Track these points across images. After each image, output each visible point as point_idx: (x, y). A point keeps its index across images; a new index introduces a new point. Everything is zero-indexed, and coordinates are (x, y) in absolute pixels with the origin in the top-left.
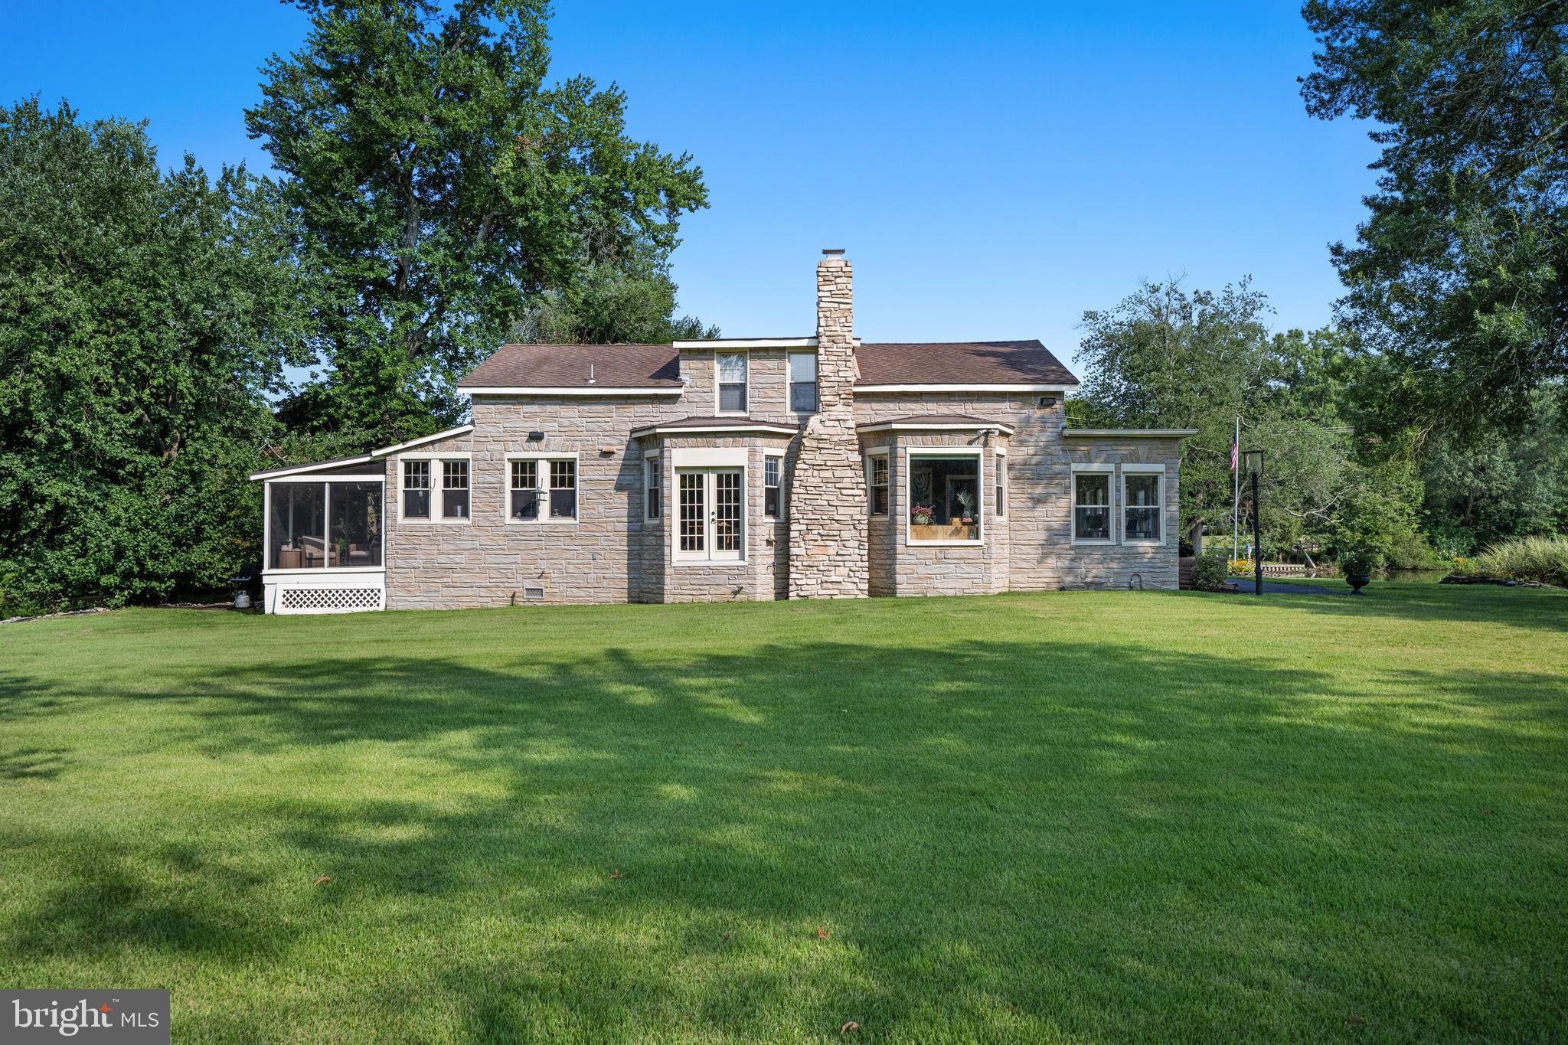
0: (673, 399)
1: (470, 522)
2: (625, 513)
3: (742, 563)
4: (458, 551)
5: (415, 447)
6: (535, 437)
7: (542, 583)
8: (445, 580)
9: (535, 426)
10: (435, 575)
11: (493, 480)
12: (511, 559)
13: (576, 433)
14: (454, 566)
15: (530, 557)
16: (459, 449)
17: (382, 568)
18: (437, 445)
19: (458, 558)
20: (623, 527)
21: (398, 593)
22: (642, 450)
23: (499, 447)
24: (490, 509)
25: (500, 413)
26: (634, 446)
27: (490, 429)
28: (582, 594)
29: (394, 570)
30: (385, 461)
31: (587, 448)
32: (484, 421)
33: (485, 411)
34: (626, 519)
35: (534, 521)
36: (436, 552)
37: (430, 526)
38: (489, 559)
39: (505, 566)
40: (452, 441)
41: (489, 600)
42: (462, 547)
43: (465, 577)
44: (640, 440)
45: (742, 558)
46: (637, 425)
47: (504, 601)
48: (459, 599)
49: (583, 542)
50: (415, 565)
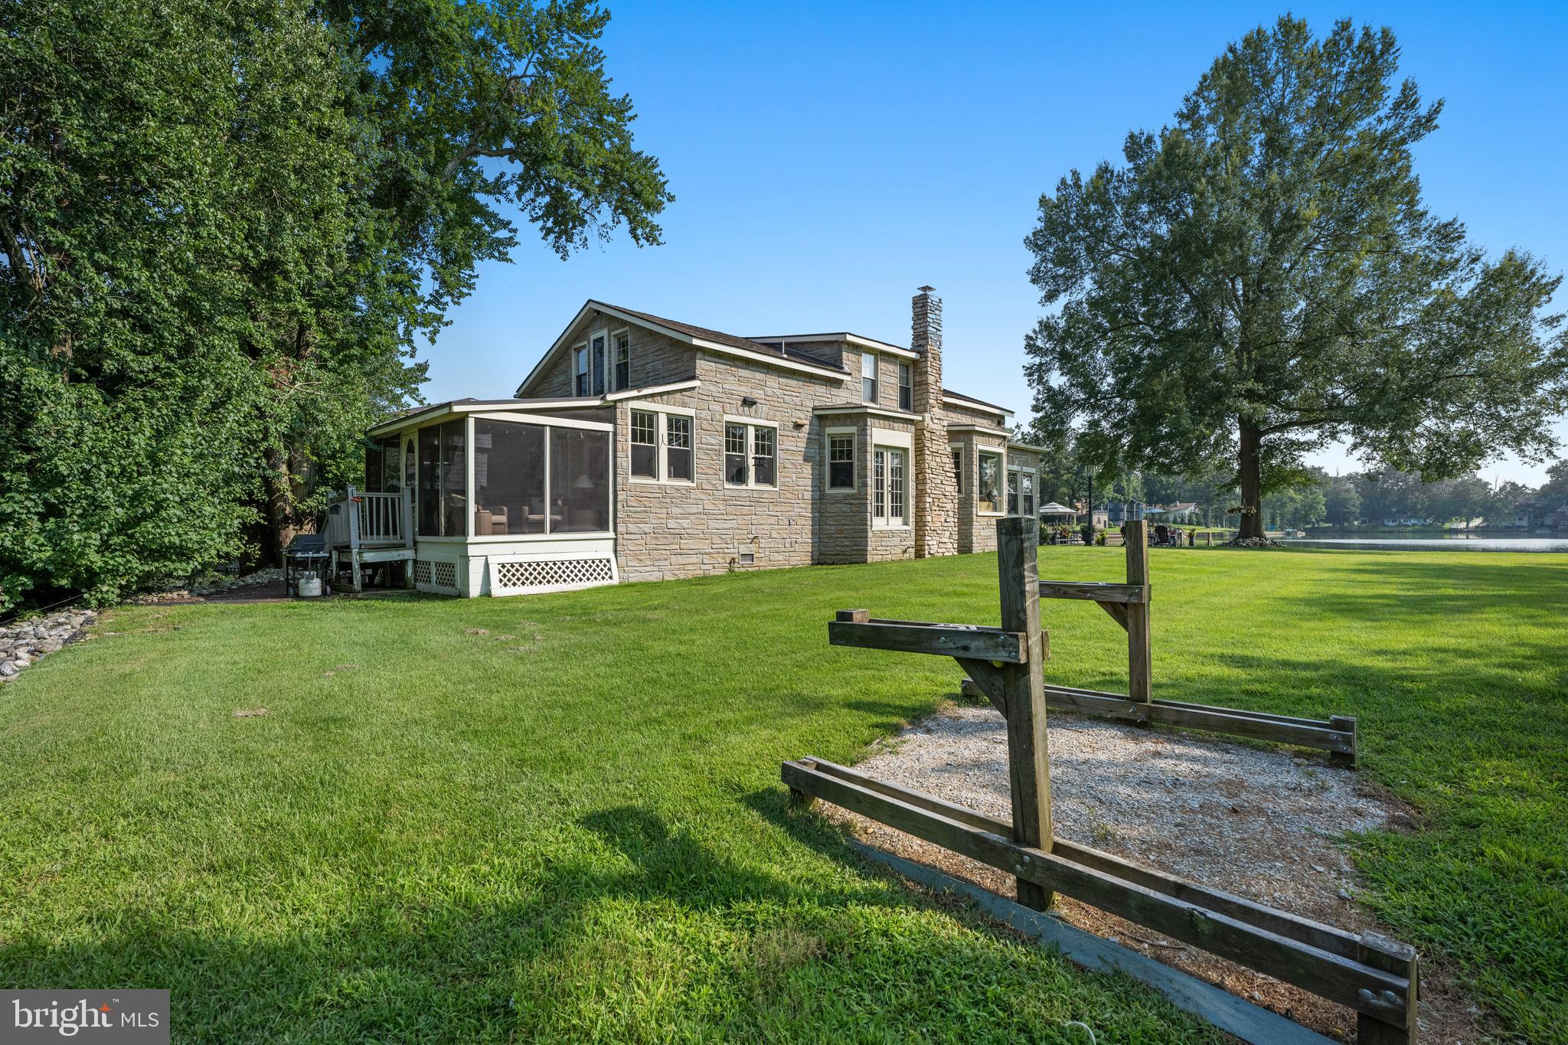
0: (837, 383)
1: (694, 485)
2: (809, 482)
3: (906, 527)
4: (686, 515)
5: (645, 397)
6: (748, 403)
7: (752, 548)
8: (674, 547)
9: (745, 391)
10: (665, 541)
11: (713, 441)
12: (728, 525)
13: (777, 404)
14: (683, 531)
15: (744, 522)
16: (684, 405)
17: (611, 534)
18: (665, 397)
19: (685, 523)
20: (808, 495)
21: (630, 563)
22: (822, 427)
23: (717, 407)
24: (712, 472)
25: (721, 373)
26: (815, 422)
27: (712, 388)
28: (781, 558)
29: (626, 536)
30: (615, 408)
31: (785, 419)
32: (707, 378)
33: (708, 368)
34: (810, 489)
35: (744, 487)
36: (665, 516)
37: (660, 487)
38: (712, 524)
39: (724, 532)
40: (678, 396)
41: (711, 567)
42: (690, 510)
43: (692, 544)
44: (819, 417)
45: (906, 523)
46: (817, 403)
47: (724, 567)
48: (686, 567)
49: (783, 509)
50: (647, 530)
